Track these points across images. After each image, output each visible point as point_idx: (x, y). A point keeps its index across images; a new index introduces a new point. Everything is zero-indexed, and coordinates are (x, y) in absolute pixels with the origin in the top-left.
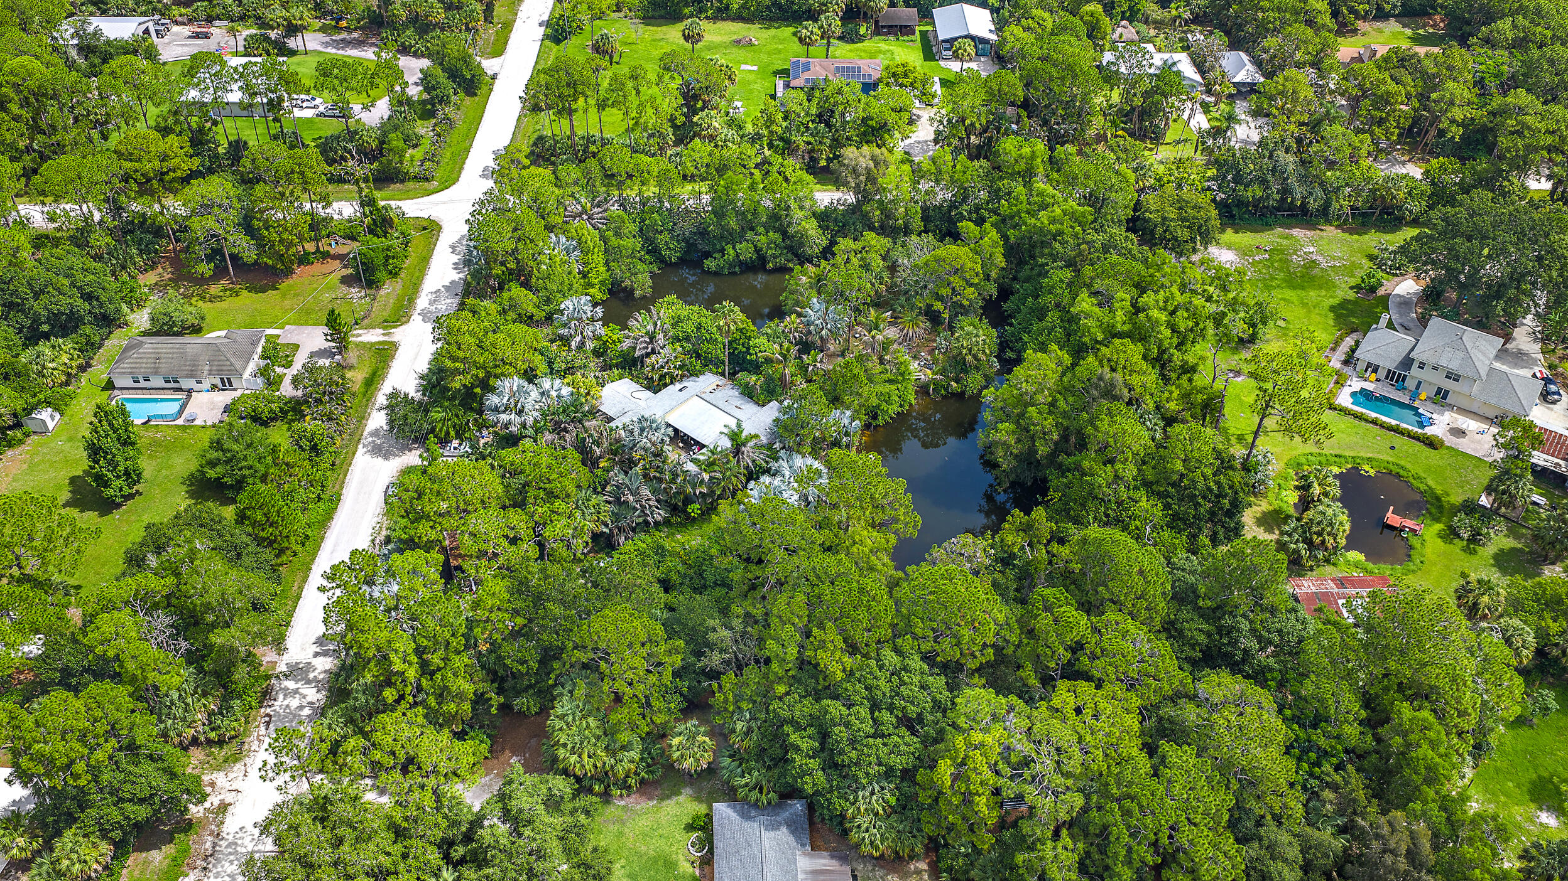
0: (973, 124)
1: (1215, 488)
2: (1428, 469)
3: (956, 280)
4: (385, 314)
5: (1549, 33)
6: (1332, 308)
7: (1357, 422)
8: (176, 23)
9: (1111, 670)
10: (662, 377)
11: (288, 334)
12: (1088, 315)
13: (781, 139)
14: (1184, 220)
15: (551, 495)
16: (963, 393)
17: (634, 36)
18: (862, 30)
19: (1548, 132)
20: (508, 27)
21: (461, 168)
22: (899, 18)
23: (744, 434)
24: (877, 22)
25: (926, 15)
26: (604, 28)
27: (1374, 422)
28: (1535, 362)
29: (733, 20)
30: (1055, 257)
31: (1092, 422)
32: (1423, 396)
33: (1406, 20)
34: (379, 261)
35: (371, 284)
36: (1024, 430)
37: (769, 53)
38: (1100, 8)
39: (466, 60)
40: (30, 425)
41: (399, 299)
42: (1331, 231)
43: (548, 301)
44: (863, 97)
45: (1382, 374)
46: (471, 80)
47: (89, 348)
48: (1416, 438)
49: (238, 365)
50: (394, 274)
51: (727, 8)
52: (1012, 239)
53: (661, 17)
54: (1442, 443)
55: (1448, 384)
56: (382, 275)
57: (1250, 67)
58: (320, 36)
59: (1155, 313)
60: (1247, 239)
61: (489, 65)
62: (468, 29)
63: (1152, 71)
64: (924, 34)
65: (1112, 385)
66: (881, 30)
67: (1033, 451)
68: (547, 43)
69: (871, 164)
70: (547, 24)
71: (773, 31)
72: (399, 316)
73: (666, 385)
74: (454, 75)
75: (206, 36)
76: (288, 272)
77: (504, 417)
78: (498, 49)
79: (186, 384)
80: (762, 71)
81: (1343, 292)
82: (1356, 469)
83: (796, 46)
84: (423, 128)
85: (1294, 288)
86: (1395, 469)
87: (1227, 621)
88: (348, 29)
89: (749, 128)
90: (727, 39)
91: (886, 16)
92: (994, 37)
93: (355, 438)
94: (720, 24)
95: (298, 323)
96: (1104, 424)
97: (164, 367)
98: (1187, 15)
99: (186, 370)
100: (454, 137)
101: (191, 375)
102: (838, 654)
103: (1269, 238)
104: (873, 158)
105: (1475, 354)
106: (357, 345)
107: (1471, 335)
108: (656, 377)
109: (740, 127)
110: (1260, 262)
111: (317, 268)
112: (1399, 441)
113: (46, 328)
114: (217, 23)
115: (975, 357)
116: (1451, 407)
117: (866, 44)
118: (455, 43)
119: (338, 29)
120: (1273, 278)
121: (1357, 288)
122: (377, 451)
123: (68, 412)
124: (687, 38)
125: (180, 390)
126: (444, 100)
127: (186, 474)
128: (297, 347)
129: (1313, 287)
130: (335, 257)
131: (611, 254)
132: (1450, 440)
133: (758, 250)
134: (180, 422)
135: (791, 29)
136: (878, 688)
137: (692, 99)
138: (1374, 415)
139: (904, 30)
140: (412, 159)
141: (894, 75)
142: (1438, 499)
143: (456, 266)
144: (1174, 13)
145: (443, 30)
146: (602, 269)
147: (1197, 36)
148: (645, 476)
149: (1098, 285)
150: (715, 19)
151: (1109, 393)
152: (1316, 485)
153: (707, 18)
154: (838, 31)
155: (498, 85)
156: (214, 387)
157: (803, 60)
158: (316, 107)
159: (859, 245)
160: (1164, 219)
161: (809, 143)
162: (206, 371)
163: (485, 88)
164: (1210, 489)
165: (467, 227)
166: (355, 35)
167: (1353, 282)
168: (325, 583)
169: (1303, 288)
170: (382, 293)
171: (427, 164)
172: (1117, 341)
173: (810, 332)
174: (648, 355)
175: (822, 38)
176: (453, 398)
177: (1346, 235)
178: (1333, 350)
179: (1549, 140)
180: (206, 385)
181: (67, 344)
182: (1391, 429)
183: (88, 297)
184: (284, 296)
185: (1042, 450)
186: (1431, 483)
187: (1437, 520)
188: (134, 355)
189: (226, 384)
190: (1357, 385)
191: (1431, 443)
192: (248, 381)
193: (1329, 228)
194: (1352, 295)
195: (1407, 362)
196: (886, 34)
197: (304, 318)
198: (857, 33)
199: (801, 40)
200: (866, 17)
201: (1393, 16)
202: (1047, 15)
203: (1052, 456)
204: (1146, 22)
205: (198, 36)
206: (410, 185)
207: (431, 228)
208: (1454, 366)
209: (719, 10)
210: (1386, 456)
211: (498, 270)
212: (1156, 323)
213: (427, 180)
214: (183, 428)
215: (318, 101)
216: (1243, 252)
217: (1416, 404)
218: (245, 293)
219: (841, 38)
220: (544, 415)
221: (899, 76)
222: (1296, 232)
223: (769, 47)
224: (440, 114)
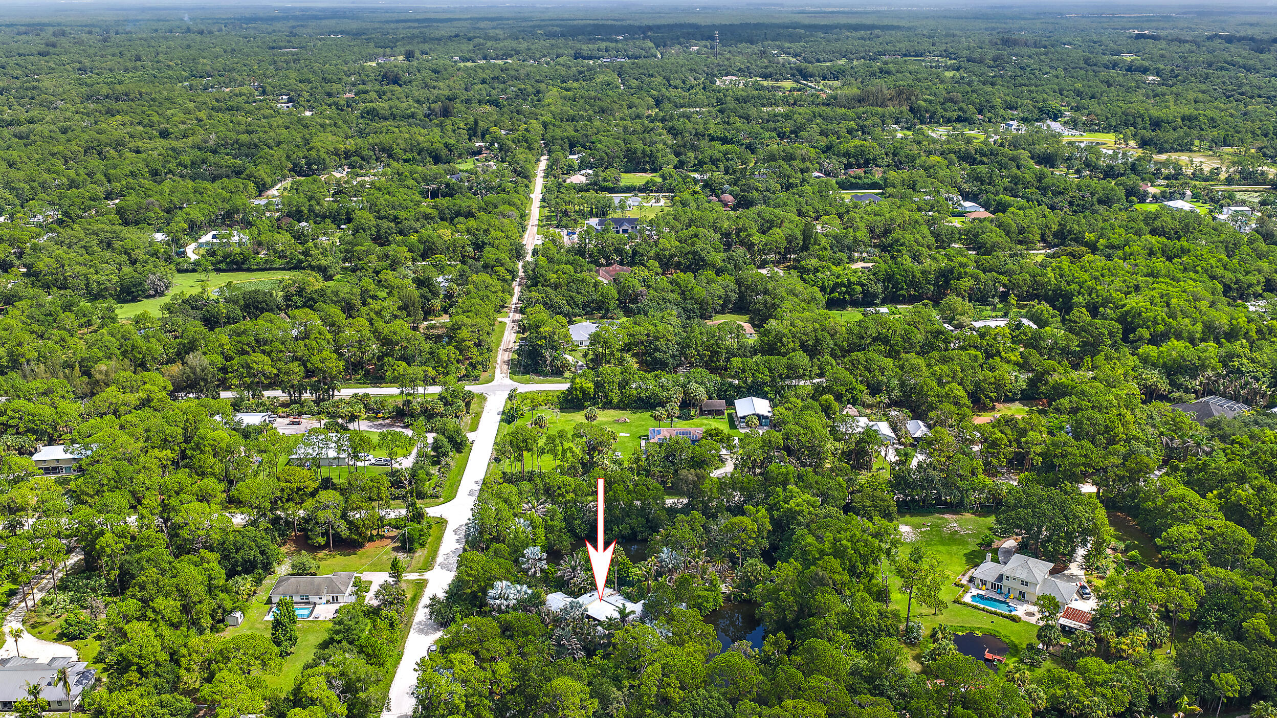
0: (755, 460)
1: (876, 625)
2: (1012, 632)
3: (743, 536)
4: (419, 566)
5: (1090, 405)
6: (965, 555)
7: (973, 610)
8: (280, 417)
9: (813, 695)
10: (580, 589)
11: (366, 576)
12: (810, 545)
13: (645, 470)
14: (875, 507)
15: (526, 634)
16: (751, 600)
17: (555, 418)
18: (692, 413)
19: (1081, 455)
20: (478, 415)
21: (457, 491)
22: (715, 406)
23: (627, 611)
24: (701, 409)
25: (731, 404)
26: (537, 414)
27: (983, 610)
28: (1080, 579)
29: (614, 409)
30: (799, 524)
31: (813, 597)
32: (1012, 597)
33: (1025, 402)
34: (416, 537)
35: (411, 550)
36: (778, 607)
37: (636, 427)
38: (832, 397)
39: (458, 432)
40: (229, 621)
41: (426, 559)
42: (968, 516)
43: (515, 551)
44: (692, 447)
45: (989, 586)
46: (460, 444)
47: (259, 581)
48: (1005, 617)
49: (343, 588)
50: (422, 545)
51: (611, 402)
52: (776, 516)
53: (571, 408)
54: (1020, 619)
55: (1023, 588)
56: (416, 545)
57: (923, 428)
58: (366, 422)
59: (844, 542)
60: (917, 520)
61: (471, 436)
62: (457, 417)
63: (860, 429)
64: (730, 415)
65: (823, 578)
66: (702, 413)
67: (785, 617)
68: (503, 423)
69: (696, 478)
70: (503, 413)
71: (638, 415)
72: (428, 565)
73: (582, 594)
74: (451, 440)
75: (299, 423)
76: (361, 546)
77: (498, 602)
78: (474, 428)
79: (312, 599)
80: (633, 436)
81: (973, 547)
82: (971, 633)
83: (653, 422)
84: (434, 470)
85: (944, 545)
86: (993, 633)
87: (878, 682)
88: (383, 418)
89: (626, 465)
90: (611, 419)
91: (706, 405)
92: (770, 415)
93: (408, 626)
94: (606, 411)
95: (370, 570)
96: (819, 597)
97: (301, 589)
98: (887, 401)
99: (314, 592)
100: (452, 475)
101: (316, 594)
102: (677, 689)
103: (930, 520)
104: (696, 475)
105: (1035, 571)
106: (405, 581)
107: (1032, 561)
108: (577, 590)
109: (620, 464)
110: (925, 532)
111: (378, 543)
112: (996, 619)
113: (239, 569)
114: (304, 416)
115: (755, 577)
116: (1027, 602)
117: (695, 420)
118: (451, 423)
119: (377, 418)
120: (932, 540)
121: (980, 544)
122: (421, 631)
123: (247, 615)
124: (587, 418)
125: (309, 603)
126: (445, 455)
127: (317, 644)
128: (371, 582)
129: (955, 545)
130: (387, 538)
131: (549, 529)
132: (1025, 618)
133: (632, 529)
134: (311, 619)
135: (650, 413)
136: (697, 704)
137: (592, 449)
138: (982, 606)
139: (719, 413)
140: (427, 487)
141: (710, 435)
142: (1016, 646)
143: (458, 541)
144: (878, 399)
145: (442, 417)
146: (543, 538)
147: (894, 413)
148: (574, 631)
149: (819, 532)
150: (603, 408)
151: (822, 582)
152: (939, 632)
153: (599, 408)
154: (678, 413)
155: (475, 446)
156: (328, 602)
157: (657, 429)
158: (369, 460)
159: (689, 518)
160: (864, 506)
161: (660, 472)
162: (325, 591)
163: (467, 449)
164: (874, 626)
165: (471, 513)
166: (387, 421)
167: (979, 541)
168: (417, 667)
169: (949, 545)
170: (416, 555)
171: (438, 488)
172: (826, 557)
173: (662, 566)
174: (572, 579)
175: (668, 417)
176: (466, 599)
177: (977, 518)
178: (963, 575)
179: (1083, 460)
180: (324, 600)
181: (250, 578)
182: (992, 613)
183: (262, 553)
184: (361, 557)
185: (790, 617)
186: (1012, 638)
187: (1014, 656)
188: (285, 584)
189: (335, 600)
190: (975, 592)
191: (1014, 619)
192: (347, 599)
193: (967, 514)
194: (977, 548)
195: (1000, 578)
196: (706, 415)
197: (375, 567)
198: (689, 414)
199: (655, 417)
200: (694, 406)
201: (1017, 400)
202: (799, 401)
203: (796, 620)
204: (864, 406)
205: (293, 423)
206: (427, 500)
207: (442, 523)
208: (1024, 577)
209: (606, 403)
210: (989, 626)
211: (487, 537)
212: (846, 548)
213: (437, 497)
214: (313, 622)
215: (370, 457)
216: (915, 527)
217: (1008, 600)
218: (338, 556)
219: (678, 417)
220: (519, 602)
221: (713, 434)
222: (946, 516)
223: (636, 424)
224: (443, 462)
